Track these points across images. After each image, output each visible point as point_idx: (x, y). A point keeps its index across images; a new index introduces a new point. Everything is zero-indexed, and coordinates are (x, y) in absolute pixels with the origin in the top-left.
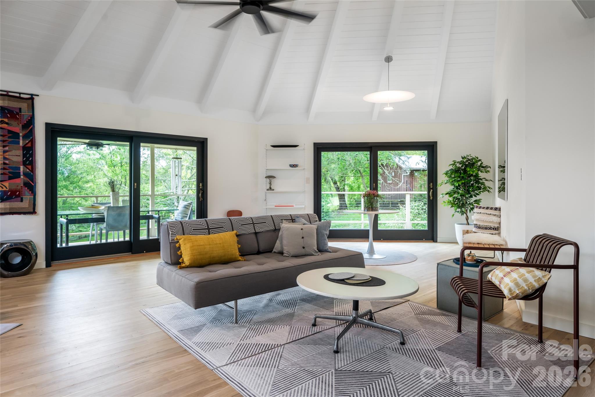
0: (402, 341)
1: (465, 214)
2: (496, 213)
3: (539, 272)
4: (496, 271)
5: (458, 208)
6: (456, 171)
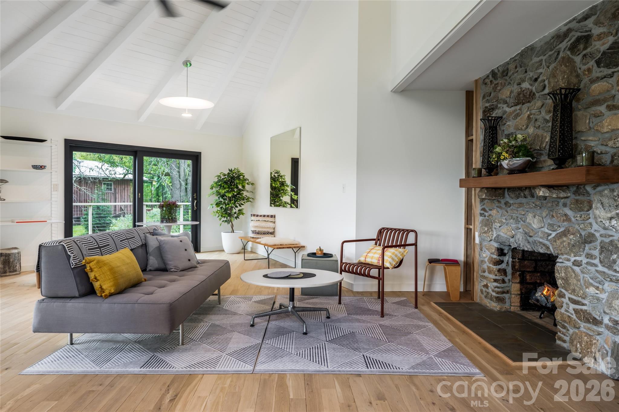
0: (328, 315)
1: (231, 223)
2: (272, 219)
3: (401, 250)
4: (368, 254)
5: (224, 217)
6: (226, 183)
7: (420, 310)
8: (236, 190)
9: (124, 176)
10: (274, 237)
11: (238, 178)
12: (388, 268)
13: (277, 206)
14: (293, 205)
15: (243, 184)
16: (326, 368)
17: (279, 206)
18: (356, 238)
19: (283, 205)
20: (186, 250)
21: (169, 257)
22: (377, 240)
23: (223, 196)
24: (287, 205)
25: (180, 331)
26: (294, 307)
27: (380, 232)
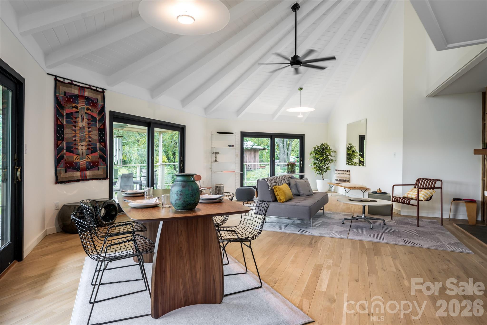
0: (384, 223)
1: (322, 175)
2: (348, 173)
3: (431, 191)
4: (410, 193)
5: (318, 171)
6: (319, 151)
7: (444, 226)
8: (325, 155)
9: (252, 147)
10: (349, 183)
11: (326, 148)
12: (422, 200)
13: (350, 165)
14: (360, 164)
15: (330, 152)
16: (383, 241)
17: (352, 165)
18: (402, 183)
19: (354, 164)
20: (308, 186)
21: (300, 189)
22: (415, 185)
23: (317, 159)
24: (357, 164)
25: (311, 221)
26: (365, 217)
27: (418, 180)
